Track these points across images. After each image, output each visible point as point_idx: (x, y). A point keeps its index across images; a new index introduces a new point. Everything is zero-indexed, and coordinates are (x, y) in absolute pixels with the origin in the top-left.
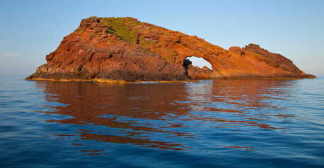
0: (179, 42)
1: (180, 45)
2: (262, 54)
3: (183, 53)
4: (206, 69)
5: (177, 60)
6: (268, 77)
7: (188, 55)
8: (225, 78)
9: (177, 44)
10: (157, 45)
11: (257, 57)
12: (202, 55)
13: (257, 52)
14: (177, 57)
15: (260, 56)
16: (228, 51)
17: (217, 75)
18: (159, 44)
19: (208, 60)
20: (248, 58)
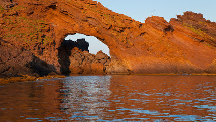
0: (53, 7)
1: (56, 12)
2: (207, 31)
3: (61, 28)
4: (101, 56)
5: (48, 40)
6: (205, 71)
7: (69, 30)
8: (129, 72)
9: (51, 10)
10: (12, 11)
11: (194, 36)
12: (93, 30)
13: (197, 27)
14: (47, 34)
15: (201, 34)
16: (141, 25)
17: (117, 68)
18: (16, 9)
19: (103, 40)
20: (177, 38)
